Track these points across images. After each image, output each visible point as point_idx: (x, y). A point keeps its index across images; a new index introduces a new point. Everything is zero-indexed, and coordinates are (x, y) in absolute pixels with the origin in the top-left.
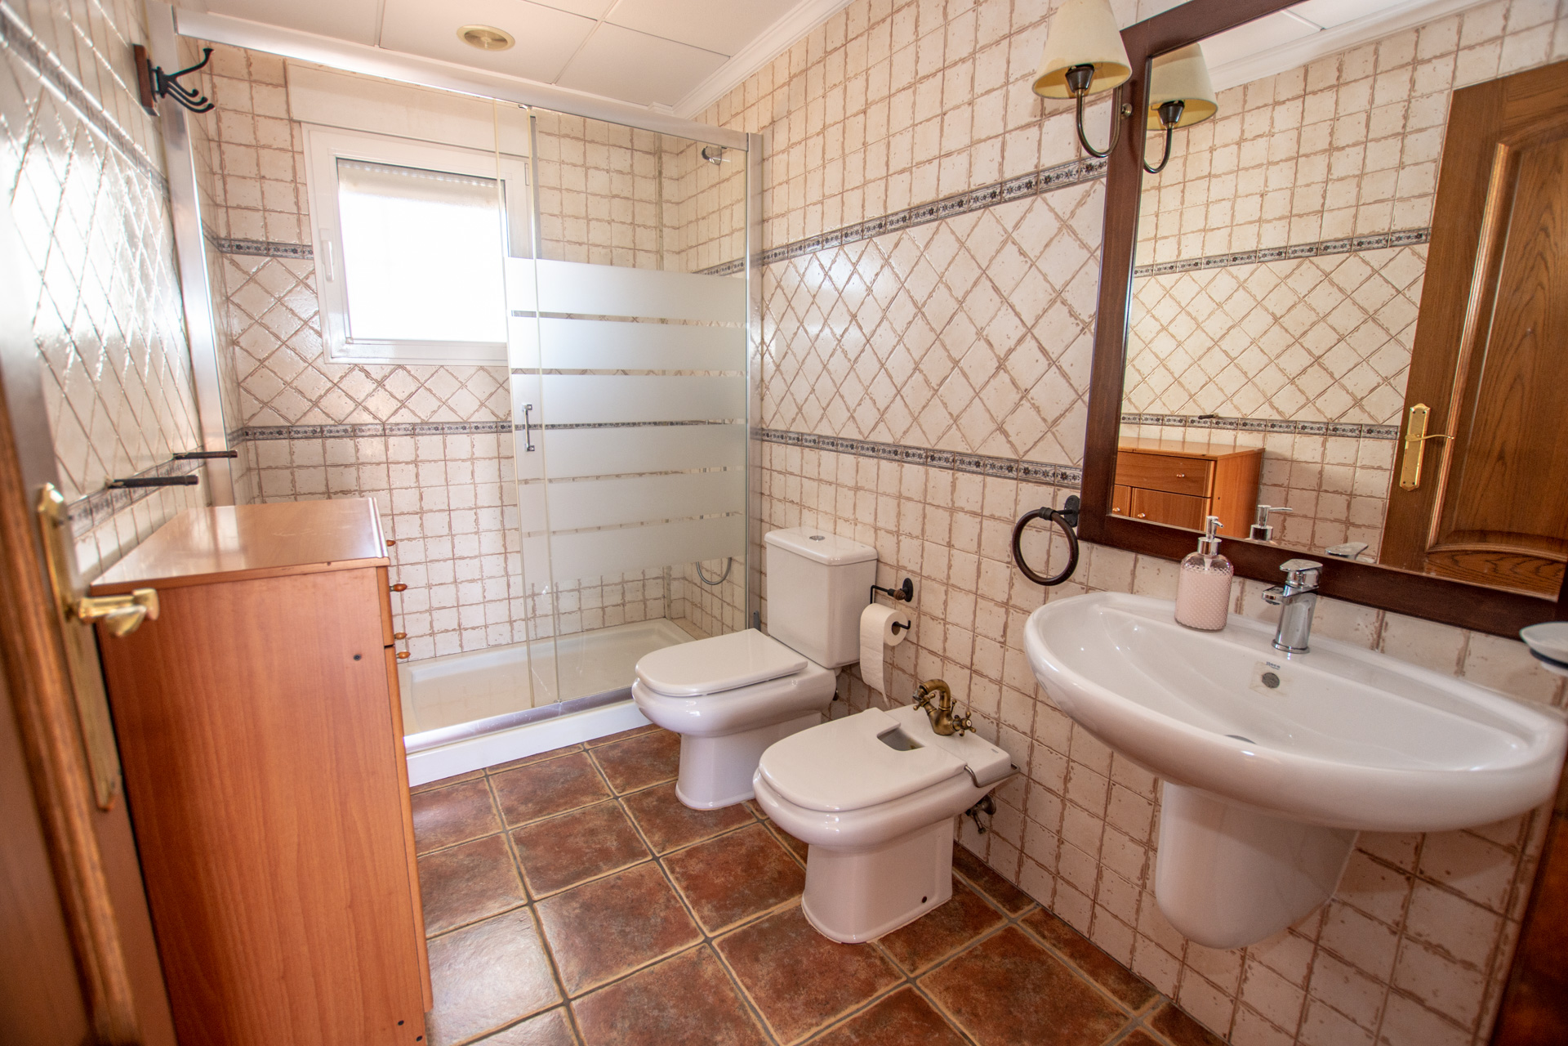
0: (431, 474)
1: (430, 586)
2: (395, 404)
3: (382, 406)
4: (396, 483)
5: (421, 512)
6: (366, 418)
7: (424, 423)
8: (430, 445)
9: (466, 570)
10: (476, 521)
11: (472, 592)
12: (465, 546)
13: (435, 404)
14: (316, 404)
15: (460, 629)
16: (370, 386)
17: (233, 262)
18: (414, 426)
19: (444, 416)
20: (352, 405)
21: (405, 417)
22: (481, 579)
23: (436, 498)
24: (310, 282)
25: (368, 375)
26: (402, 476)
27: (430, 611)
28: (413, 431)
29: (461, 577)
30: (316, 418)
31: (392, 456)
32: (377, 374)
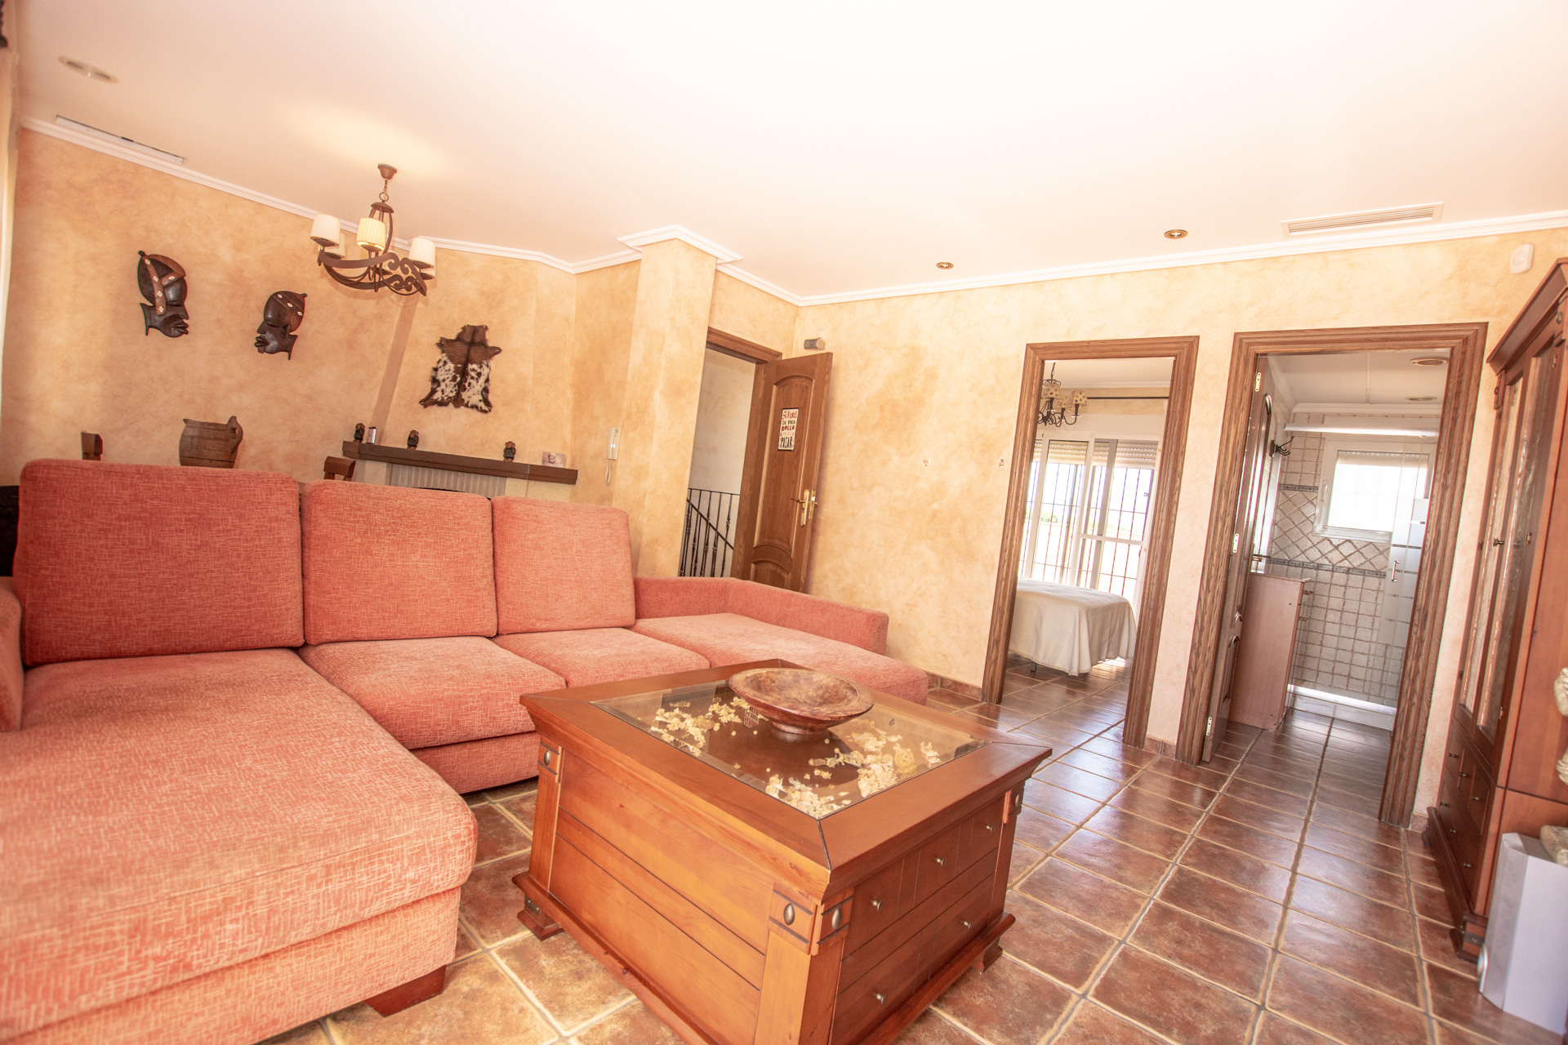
0: (1352, 593)
1: (1337, 649)
2: (1342, 557)
3: (1335, 557)
4: (1332, 594)
5: (1342, 611)
6: (1326, 562)
7: (1354, 568)
8: (1356, 580)
9: (1359, 646)
10: (1373, 623)
11: (1363, 660)
12: (1361, 634)
13: (1363, 560)
14: (1303, 552)
15: (1349, 677)
16: (1331, 548)
17: (1284, 494)
18: (1349, 569)
19: (1367, 566)
20: (1320, 555)
21: (1346, 564)
22: (1368, 654)
23: (1351, 606)
24: (1314, 501)
25: (1331, 543)
26: (1337, 592)
27: (1335, 661)
28: (1348, 571)
29: (1356, 649)
30: (1302, 558)
31: (1334, 581)
32: (1335, 542)
